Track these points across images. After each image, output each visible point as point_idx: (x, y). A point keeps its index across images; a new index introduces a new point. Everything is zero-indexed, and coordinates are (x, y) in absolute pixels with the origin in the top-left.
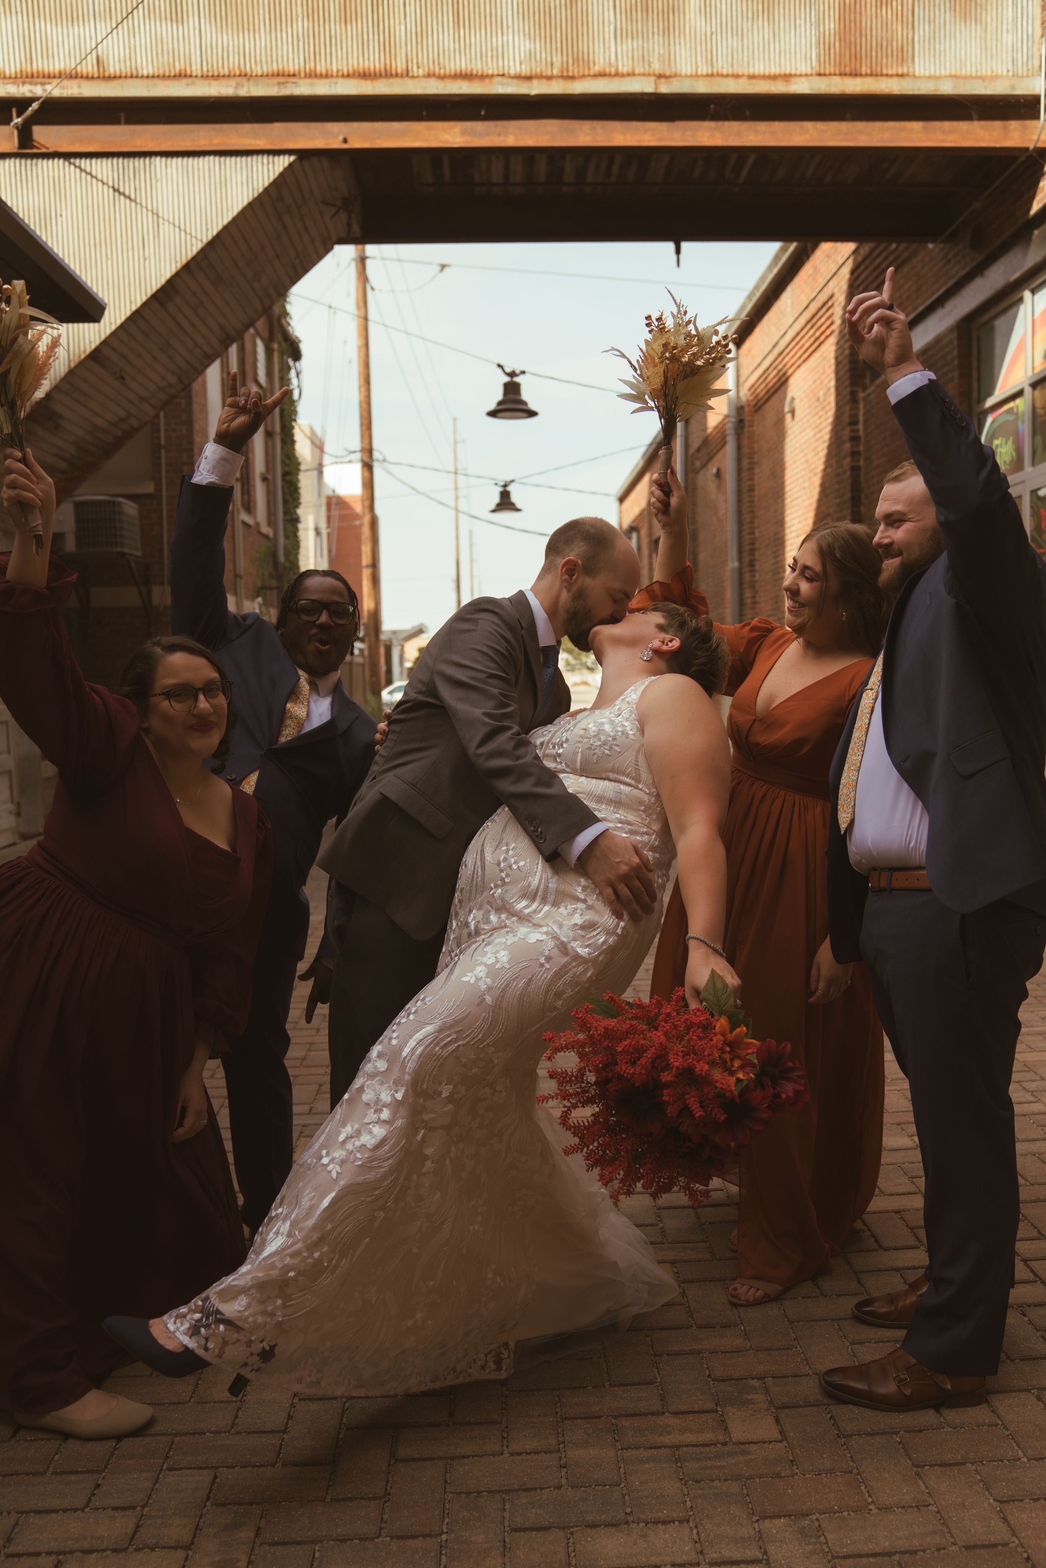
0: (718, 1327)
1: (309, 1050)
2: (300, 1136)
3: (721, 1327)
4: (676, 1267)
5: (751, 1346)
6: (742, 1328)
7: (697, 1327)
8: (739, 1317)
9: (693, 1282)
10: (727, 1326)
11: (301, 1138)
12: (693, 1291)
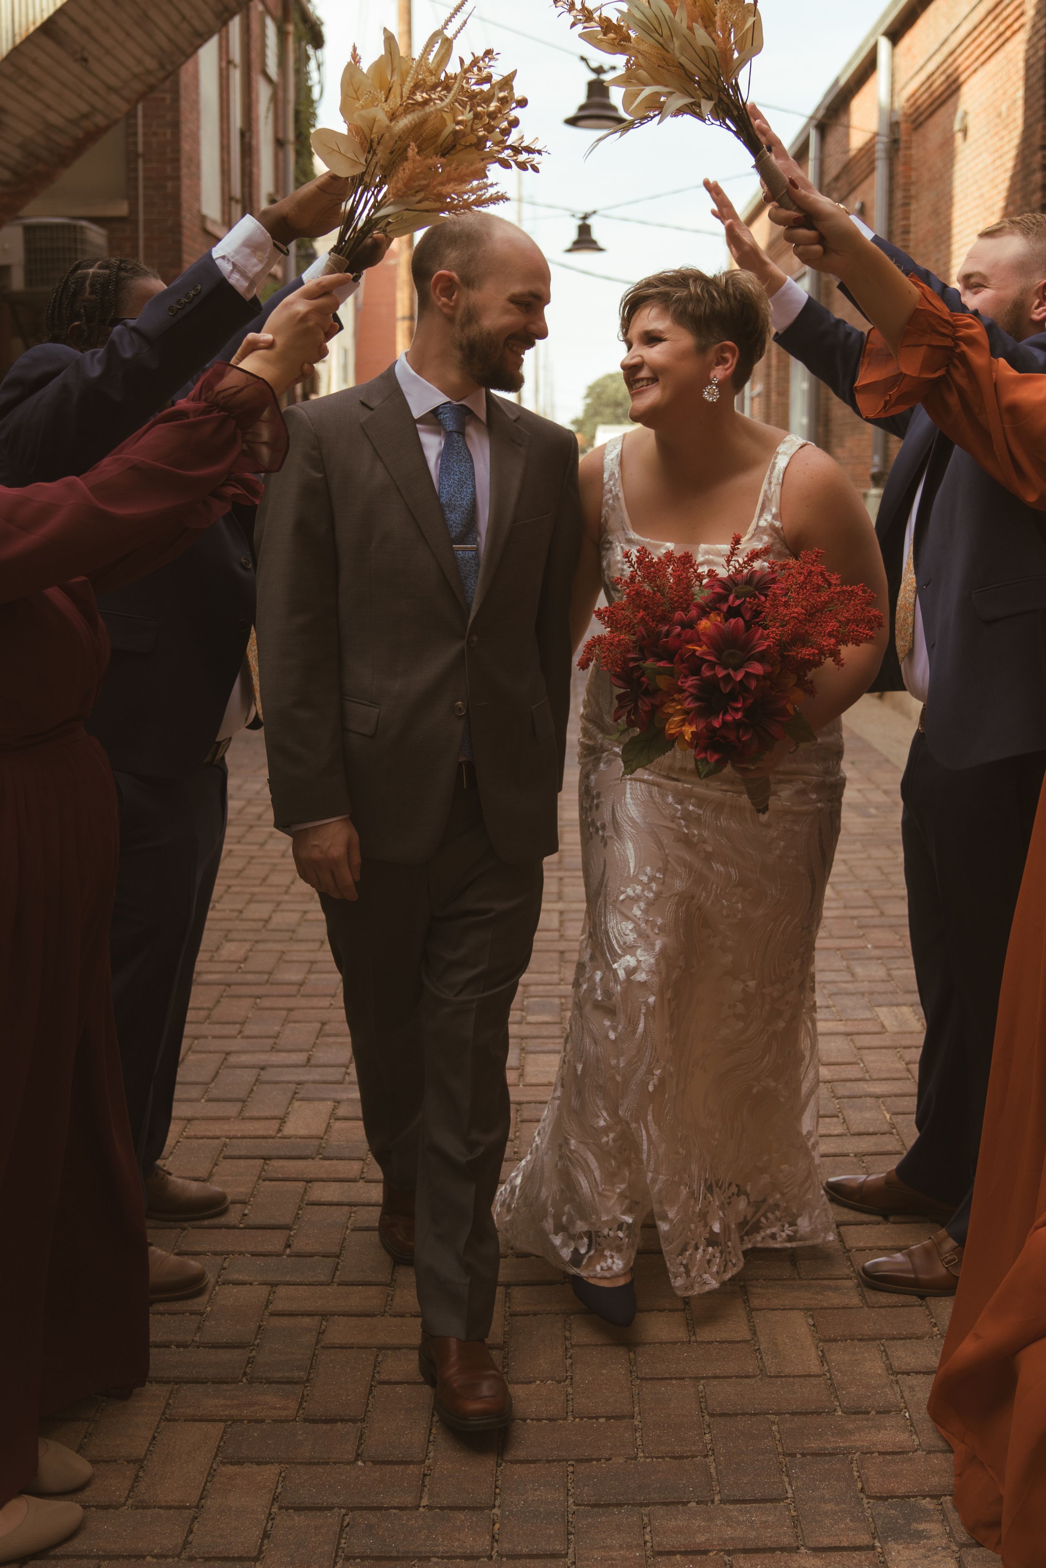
0: (873, 1412)
1: (310, 972)
2: (293, 1098)
3: (878, 1413)
4: (812, 1317)
5: (920, 1445)
6: (907, 1415)
7: (843, 1412)
8: (902, 1397)
9: (836, 1340)
10: (884, 1412)
11: (294, 1101)
12: (838, 1355)
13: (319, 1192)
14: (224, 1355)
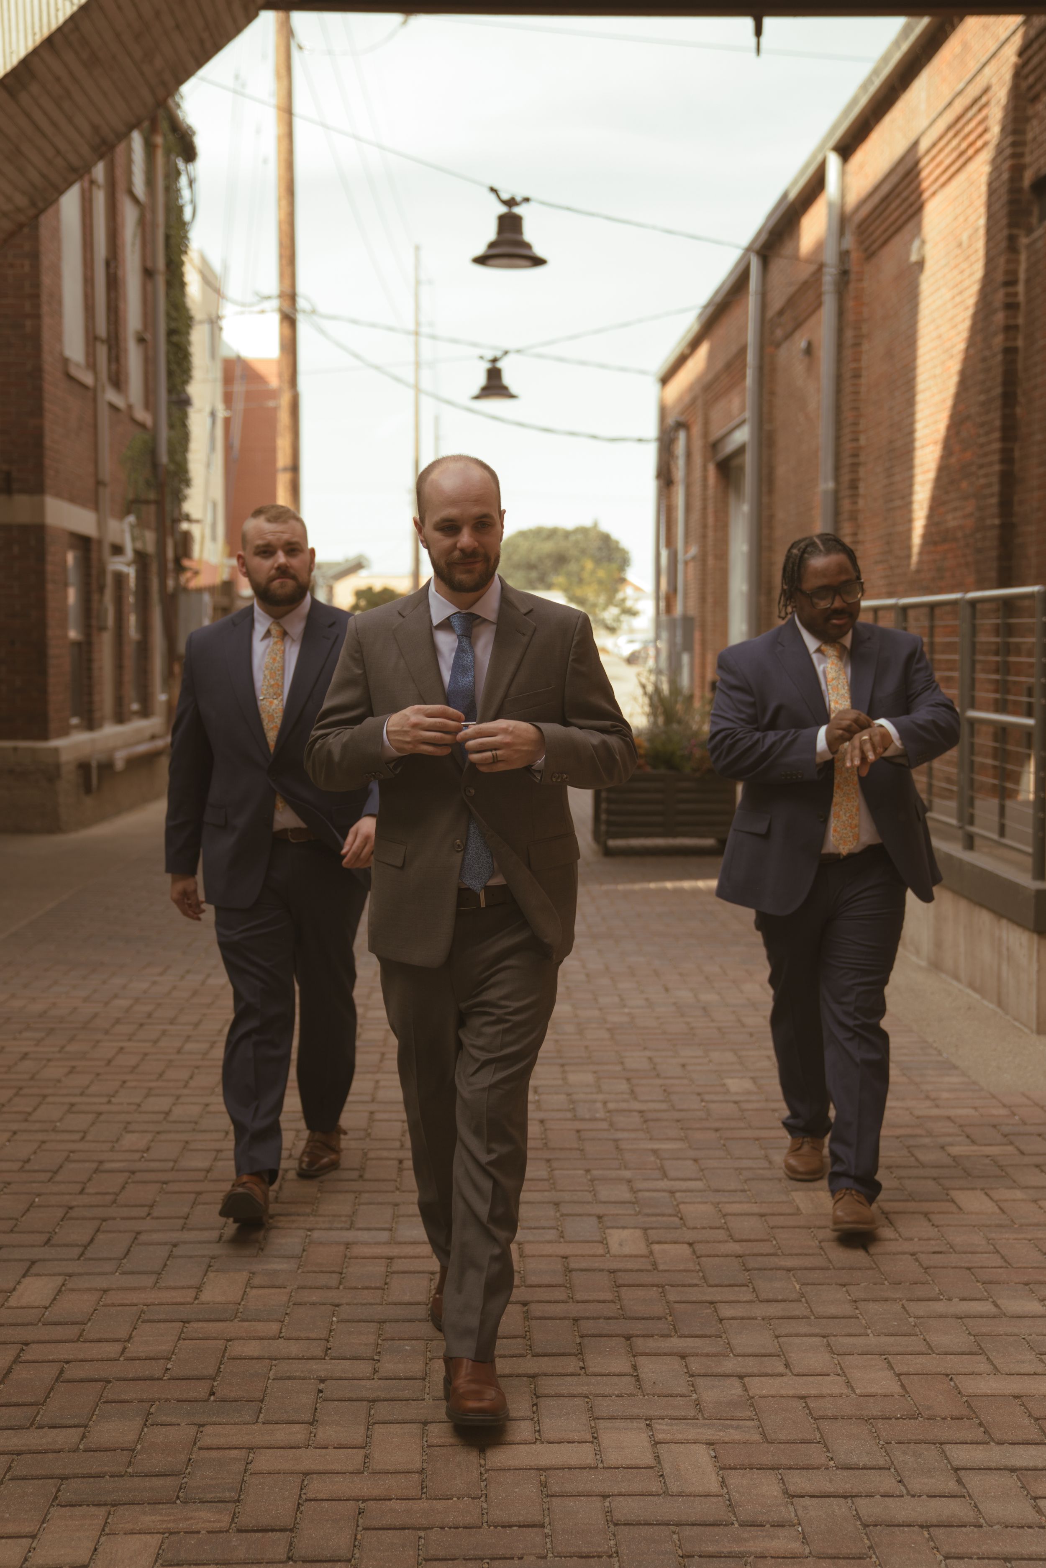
0: (768, 1526)
1: (215, 1159)
2: (207, 1271)
3: (772, 1526)
4: (714, 1450)
5: (810, 1553)
6: (800, 1529)
7: (741, 1525)
8: (796, 1516)
9: (736, 1469)
10: (781, 1525)
11: (209, 1273)
12: (735, 1479)
13: (237, 1348)
14: (158, 1482)
